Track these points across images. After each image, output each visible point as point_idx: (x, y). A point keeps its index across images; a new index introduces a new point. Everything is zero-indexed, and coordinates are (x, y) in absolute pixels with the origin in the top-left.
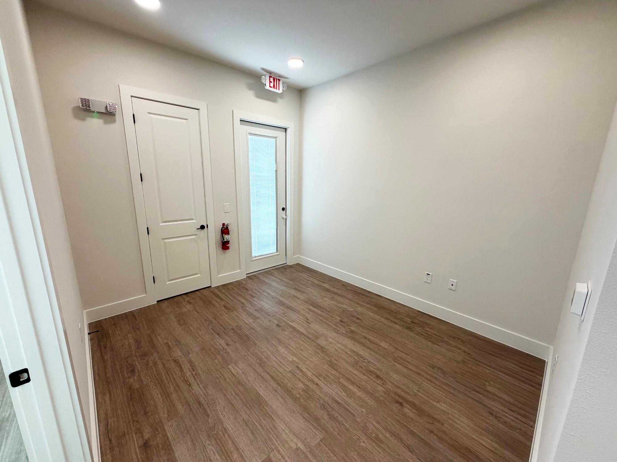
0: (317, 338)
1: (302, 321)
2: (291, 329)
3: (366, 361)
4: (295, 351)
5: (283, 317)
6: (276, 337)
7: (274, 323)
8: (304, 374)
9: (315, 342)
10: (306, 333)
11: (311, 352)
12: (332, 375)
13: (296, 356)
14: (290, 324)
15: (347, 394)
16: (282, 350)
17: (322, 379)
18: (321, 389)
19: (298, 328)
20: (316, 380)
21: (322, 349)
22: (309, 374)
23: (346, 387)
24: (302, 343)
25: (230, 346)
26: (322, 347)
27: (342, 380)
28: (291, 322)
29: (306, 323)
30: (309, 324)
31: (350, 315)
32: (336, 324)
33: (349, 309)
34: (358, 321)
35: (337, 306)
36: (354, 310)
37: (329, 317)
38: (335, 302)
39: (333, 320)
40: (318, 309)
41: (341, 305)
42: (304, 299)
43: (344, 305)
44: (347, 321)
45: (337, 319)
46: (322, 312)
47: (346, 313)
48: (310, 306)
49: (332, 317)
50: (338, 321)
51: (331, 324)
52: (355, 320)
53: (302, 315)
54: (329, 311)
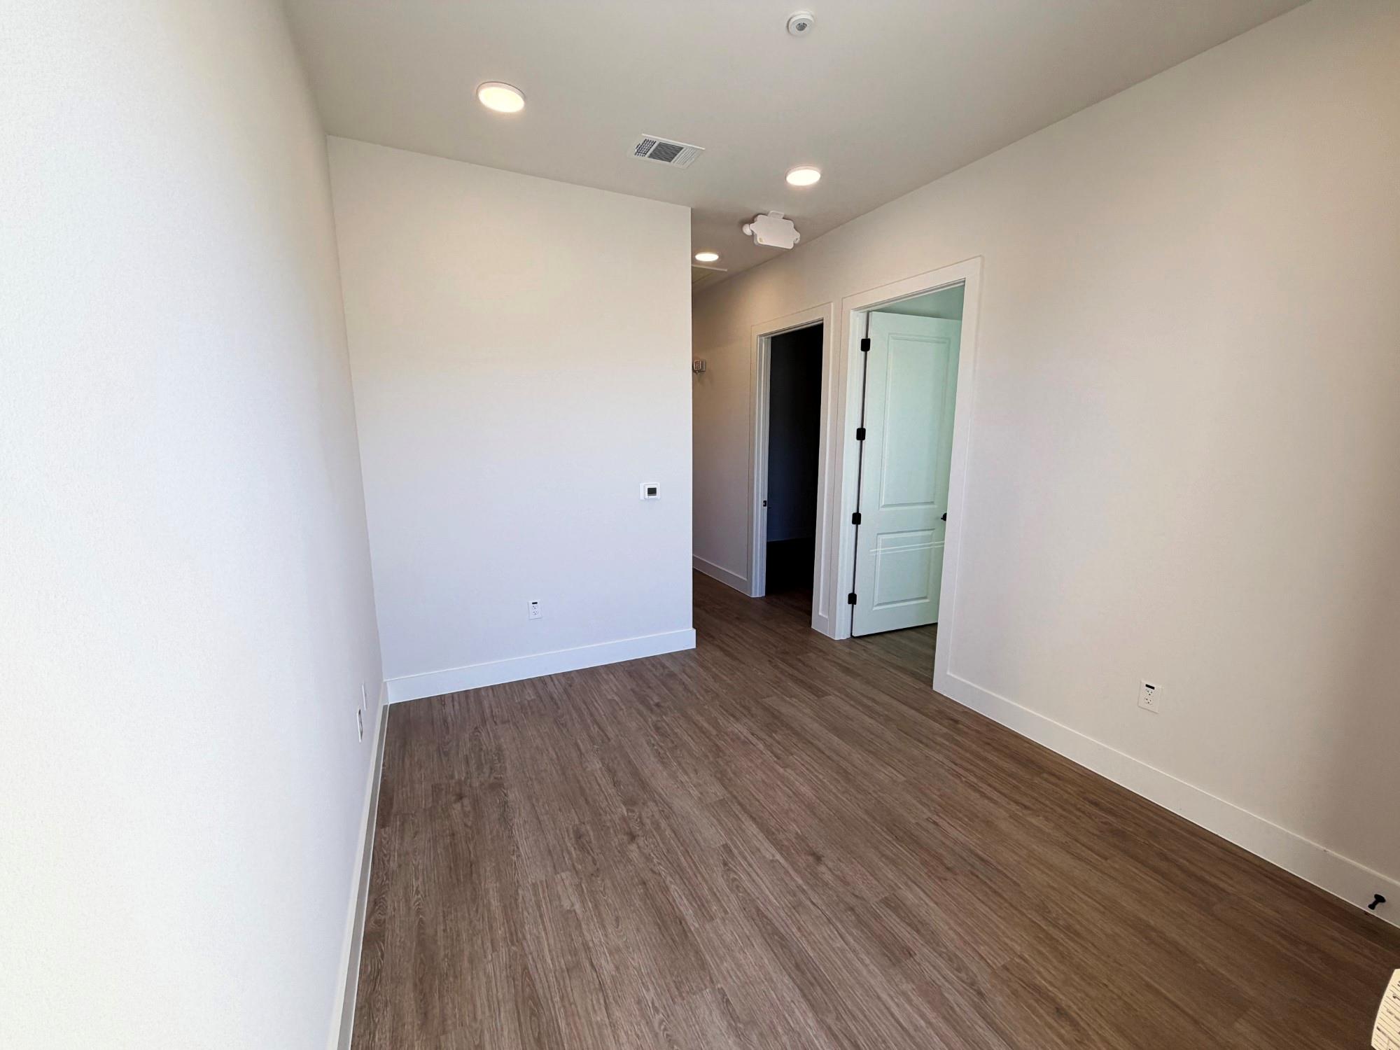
0: (722, 802)
1: (745, 858)
2: (781, 836)
3: (656, 747)
4: (779, 783)
5: (803, 891)
6: (821, 820)
7: (830, 870)
8: (769, 747)
9: (731, 793)
10: (744, 817)
11: (748, 776)
12: (725, 741)
13: (779, 774)
14: (782, 854)
16: (805, 790)
17: (743, 738)
18: (750, 729)
19: (761, 836)
20: (754, 740)
21: (722, 778)
22: (761, 746)
24: (761, 797)
25: (927, 819)
26: (721, 780)
27: (714, 732)
28: (777, 860)
29: (735, 851)
30: (726, 846)
31: (589, 853)
32: (652, 832)
33: (567, 883)
34: (588, 828)
35: (596, 906)
36: (556, 873)
37: (655, 860)
38: (586, 933)
39: (652, 846)
40: (671, 904)
41: (577, 907)
42: (701, 990)
43: (566, 905)
44: (616, 836)
45: (639, 847)
46: (665, 890)
47: (595, 864)
48: (692, 929)
49: (648, 859)
50: (641, 841)
51: (668, 832)
52: (591, 833)
53: (737, 887)
54: (640, 886)
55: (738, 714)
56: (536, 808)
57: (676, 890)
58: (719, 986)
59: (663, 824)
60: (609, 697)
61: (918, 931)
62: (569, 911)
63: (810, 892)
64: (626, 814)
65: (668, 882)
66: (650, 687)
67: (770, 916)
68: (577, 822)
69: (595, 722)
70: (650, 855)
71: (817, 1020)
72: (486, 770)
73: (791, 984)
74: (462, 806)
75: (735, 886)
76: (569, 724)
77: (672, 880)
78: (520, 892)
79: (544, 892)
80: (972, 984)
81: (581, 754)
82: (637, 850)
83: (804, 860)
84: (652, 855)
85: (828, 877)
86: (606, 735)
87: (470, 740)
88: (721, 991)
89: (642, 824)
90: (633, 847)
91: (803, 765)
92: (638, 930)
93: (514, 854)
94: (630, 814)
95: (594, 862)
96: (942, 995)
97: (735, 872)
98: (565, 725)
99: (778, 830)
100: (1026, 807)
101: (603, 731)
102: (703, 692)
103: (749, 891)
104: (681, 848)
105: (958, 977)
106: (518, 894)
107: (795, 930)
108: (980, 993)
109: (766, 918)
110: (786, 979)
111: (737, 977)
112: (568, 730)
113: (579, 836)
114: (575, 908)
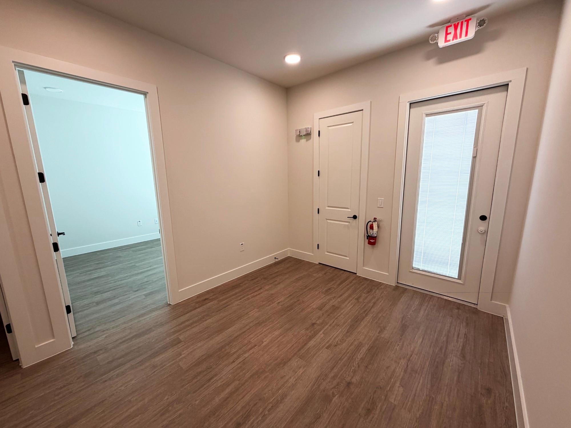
1: (329, 341)
2: (310, 334)
5: (331, 324)
6: (294, 326)
7: (317, 321)
8: (246, 352)
9: (293, 356)
12: (245, 374)
13: (269, 343)
14: (319, 332)
15: (219, 387)
16: (277, 332)
20: (239, 361)
23: (228, 386)
24: (290, 345)
26: (286, 363)
28: (323, 332)
29: (327, 345)
31: (373, 398)
32: (339, 377)
33: (394, 397)
34: (360, 410)
35: (391, 378)
36: (395, 406)
37: (353, 368)
38: (402, 375)
39: (347, 373)
40: (366, 355)
41: (398, 384)
42: (383, 338)
43: (401, 389)
44: (353, 392)
45: (352, 378)
46: (362, 359)
47: (376, 391)
48: (368, 346)
49: (355, 372)
50: (348, 379)
51: (335, 370)
52: (362, 405)
53: (342, 340)
54: (369, 367)
57: (360, 356)
58: (378, 334)
59: (332, 375)
64: (337, 396)
65: (359, 359)
67: (347, 330)
68: (362, 419)
70: (352, 371)
73: (362, 322)
75: (342, 341)
77: (357, 359)
82: (354, 377)
83: (317, 327)
84: (351, 371)
88: (379, 333)
89: (338, 384)
90: (354, 380)
92: (384, 360)
94: (336, 394)
95: (375, 392)
97: (337, 342)
99: (307, 336)
103: (342, 336)
113: (369, 411)
114: (399, 385)
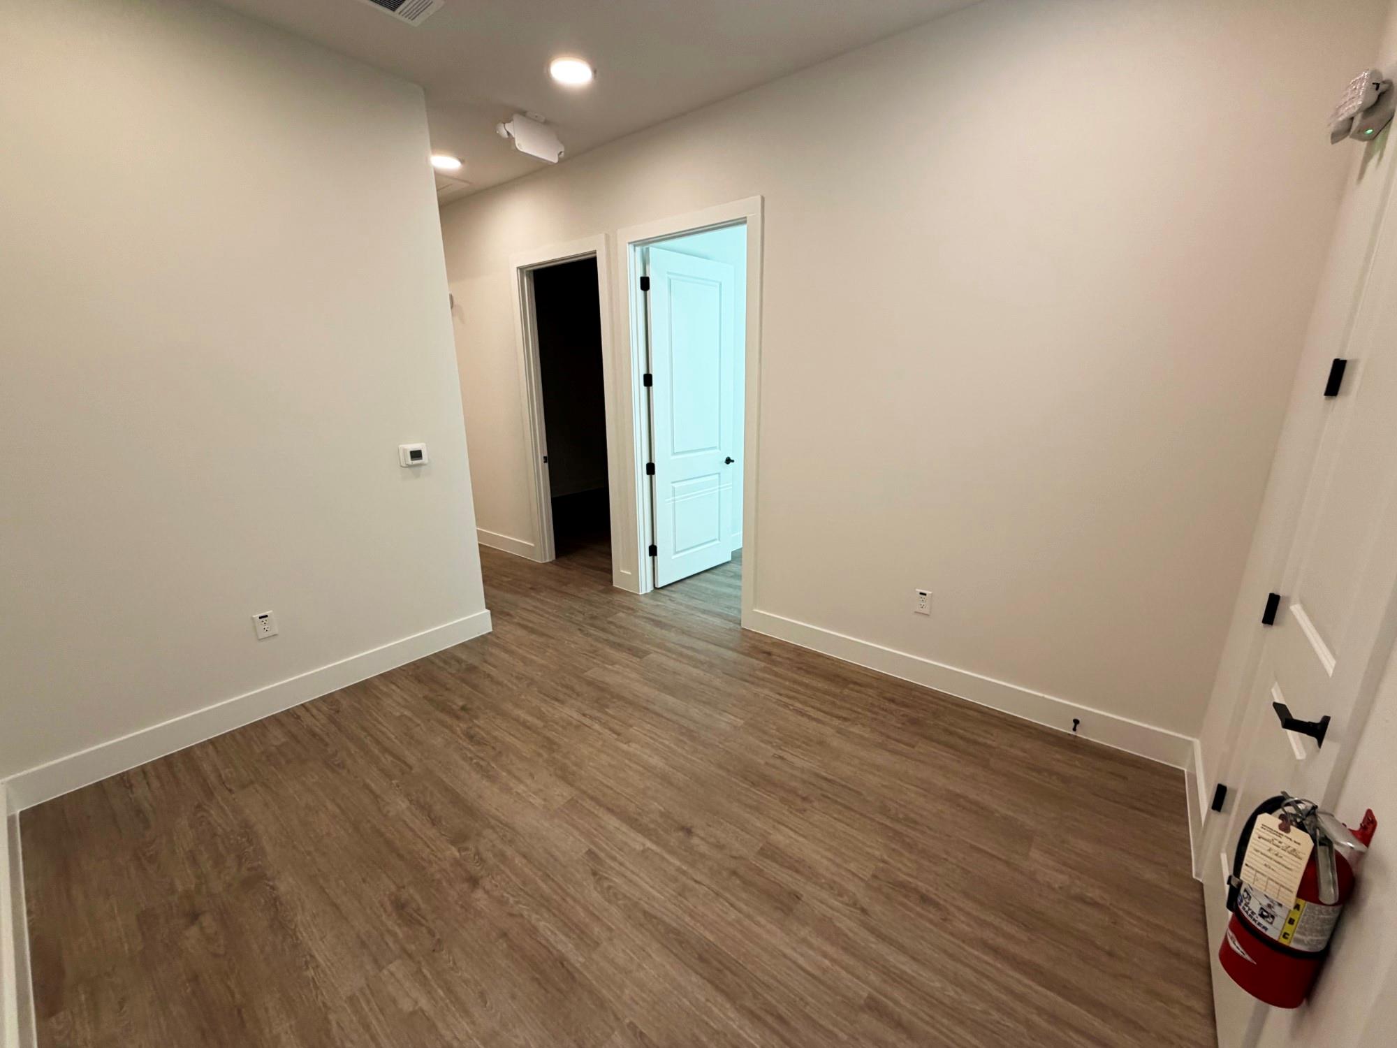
0: (572, 804)
1: (614, 859)
2: (645, 820)
3: (475, 761)
4: (627, 761)
5: (684, 873)
6: (680, 789)
7: (702, 839)
8: (605, 725)
9: (578, 789)
10: (601, 812)
11: (591, 764)
12: (555, 730)
13: (623, 751)
14: (651, 840)
16: (655, 761)
17: (574, 722)
18: (579, 711)
19: (624, 828)
20: (587, 721)
21: (565, 776)
22: (597, 727)
24: (611, 783)
25: (773, 756)
26: (564, 778)
27: (540, 724)
28: (649, 849)
29: (602, 855)
30: (590, 852)
31: (422, 925)
32: (498, 866)
33: (400, 975)
34: (411, 891)
35: (449, 990)
36: (381, 968)
37: (511, 900)
38: (443, 1032)
39: (503, 884)
40: (545, 947)
41: (424, 1003)
42: (609, 1036)
43: (407, 1006)
44: (453, 887)
45: (487, 892)
46: (533, 931)
47: (434, 936)
48: (578, 965)
49: (501, 902)
50: (486, 883)
51: (519, 861)
52: (417, 897)
53: (615, 895)
54: (501, 941)
55: (561, 696)
56: (327, 890)
57: (545, 926)
58: (627, 1021)
59: (509, 852)
60: (398, 714)
61: (797, 871)
62: (413, 1013)
63: (690, 871)
64: (457, 854)
65: (533, 922)
66: (447, 689)
67: (659, 915)
68: (393, 888)
69: (385, 750)
70: (503, 896)
71: (736, 1009)
72: (231, 861)
73: (701, 982)
74: (202, 929)
75: (612, 895)
76: (349, 762)
77: (538, 917)
78: (332, 1017)
79: (368, 1002)
80: (855, 905)
81: (376, 797)
82: (486, 896)
83: (675, 838)
84: (505, 894)
85: (704, 848)
86: (405, 763)
87: (191, 826)
88: (632, 1026)
89: (482, 860)
90: (479, 894)
91: (645, 735)
92: (513, 997)
93: (308, 968)
94: (463, 854)
95: (431, 933)
96: (835, 926)
97: (606, 878)
98: (342, 765)
99: (639, 814)
100: (845, 719)
101: (399, 759)
102: (515, 681)
103: (628, 895)
104: (540, 873)
105: (842, 903)
106: (329, 1022)
107: (687, 919)
108: (864, 911)
109: (656, 918)
110: (695, 978)
111: (644, 1000)
112: (349, 771)
113: (400, 906)
114: (420, 1005)
